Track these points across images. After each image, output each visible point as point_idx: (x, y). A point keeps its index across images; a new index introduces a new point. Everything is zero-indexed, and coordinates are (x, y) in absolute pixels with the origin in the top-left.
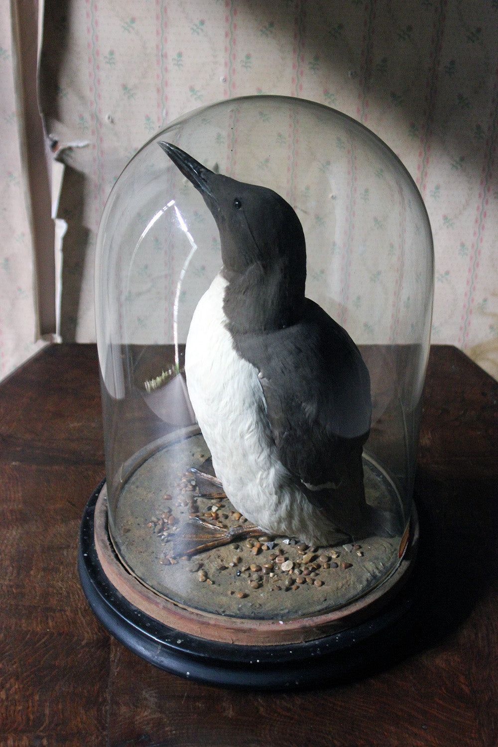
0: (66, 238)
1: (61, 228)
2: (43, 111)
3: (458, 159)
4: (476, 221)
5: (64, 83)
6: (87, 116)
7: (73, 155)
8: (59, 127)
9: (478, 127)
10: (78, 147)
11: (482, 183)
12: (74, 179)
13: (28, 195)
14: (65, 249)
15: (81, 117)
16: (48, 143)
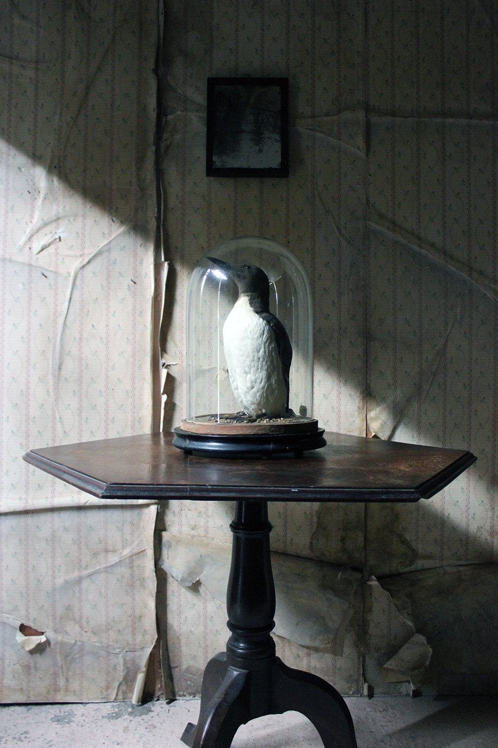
0: (166, 403)
1: (164, 398)
2: (161, 348)
3: (326, 368)
4: (337, 396)
5: (169, 338)
6: (177, 352)
7: (170, 368)
8: (165, 355)
9: (333, 355)
10: (173, 365)
11: (337, 379)
12: (170, 379)
13: (152, 384)
14: (165, 409)
15: (175, 352)
16: (161, 364)
